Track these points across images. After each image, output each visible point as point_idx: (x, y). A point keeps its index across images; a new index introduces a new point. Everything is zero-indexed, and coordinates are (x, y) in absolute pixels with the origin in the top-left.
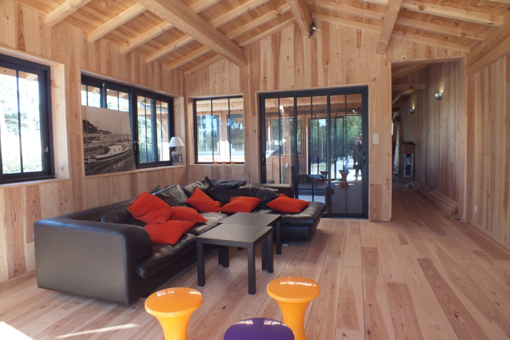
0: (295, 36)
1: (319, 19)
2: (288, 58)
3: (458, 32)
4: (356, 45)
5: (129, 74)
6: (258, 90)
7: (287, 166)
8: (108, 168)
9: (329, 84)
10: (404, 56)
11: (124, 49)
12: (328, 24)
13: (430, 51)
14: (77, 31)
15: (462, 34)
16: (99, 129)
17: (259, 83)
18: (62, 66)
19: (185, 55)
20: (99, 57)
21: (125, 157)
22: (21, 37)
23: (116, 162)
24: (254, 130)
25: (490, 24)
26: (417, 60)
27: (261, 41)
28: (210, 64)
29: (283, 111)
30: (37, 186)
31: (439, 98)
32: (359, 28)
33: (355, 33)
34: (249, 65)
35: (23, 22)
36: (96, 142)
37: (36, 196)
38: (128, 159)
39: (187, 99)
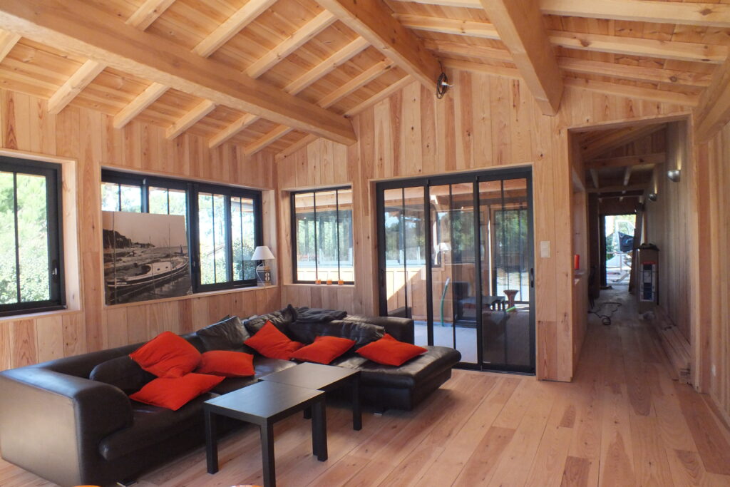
0: (422, 95)
1: (456, 70)
2: (413, 128)
3: (665, 76)
4: (512, 104)
5: (181, 166)
6: (372, 177)
7: (446, 284)
8: (146, 294)
9: (472, 166)
10: (589, 117)
11: (171, 132)
12: (469, 75)
13: (631, 107)
14: (96, 117)
15: (671, 78)
16: (134, 241)
17: (373, 168)
18: (73, 163)
19: (266, 133)
20: (130, 147)
21: (176, 278)
22: (10, 131)
23: (160, 284)
24: (367, 236)
25: (704, 60)
26: (608, 122)
27: (375, 106)
28: (308, 143)
29: (437, 202)
30: (30, 321)
31: (676, 179)
32: (516, 78)
33: (511, 86)
34: (359, 142)
35: (13, 113)
36: (130, 259)
37: (28, 334)
38: (180, 279)
39: (280, 192)
